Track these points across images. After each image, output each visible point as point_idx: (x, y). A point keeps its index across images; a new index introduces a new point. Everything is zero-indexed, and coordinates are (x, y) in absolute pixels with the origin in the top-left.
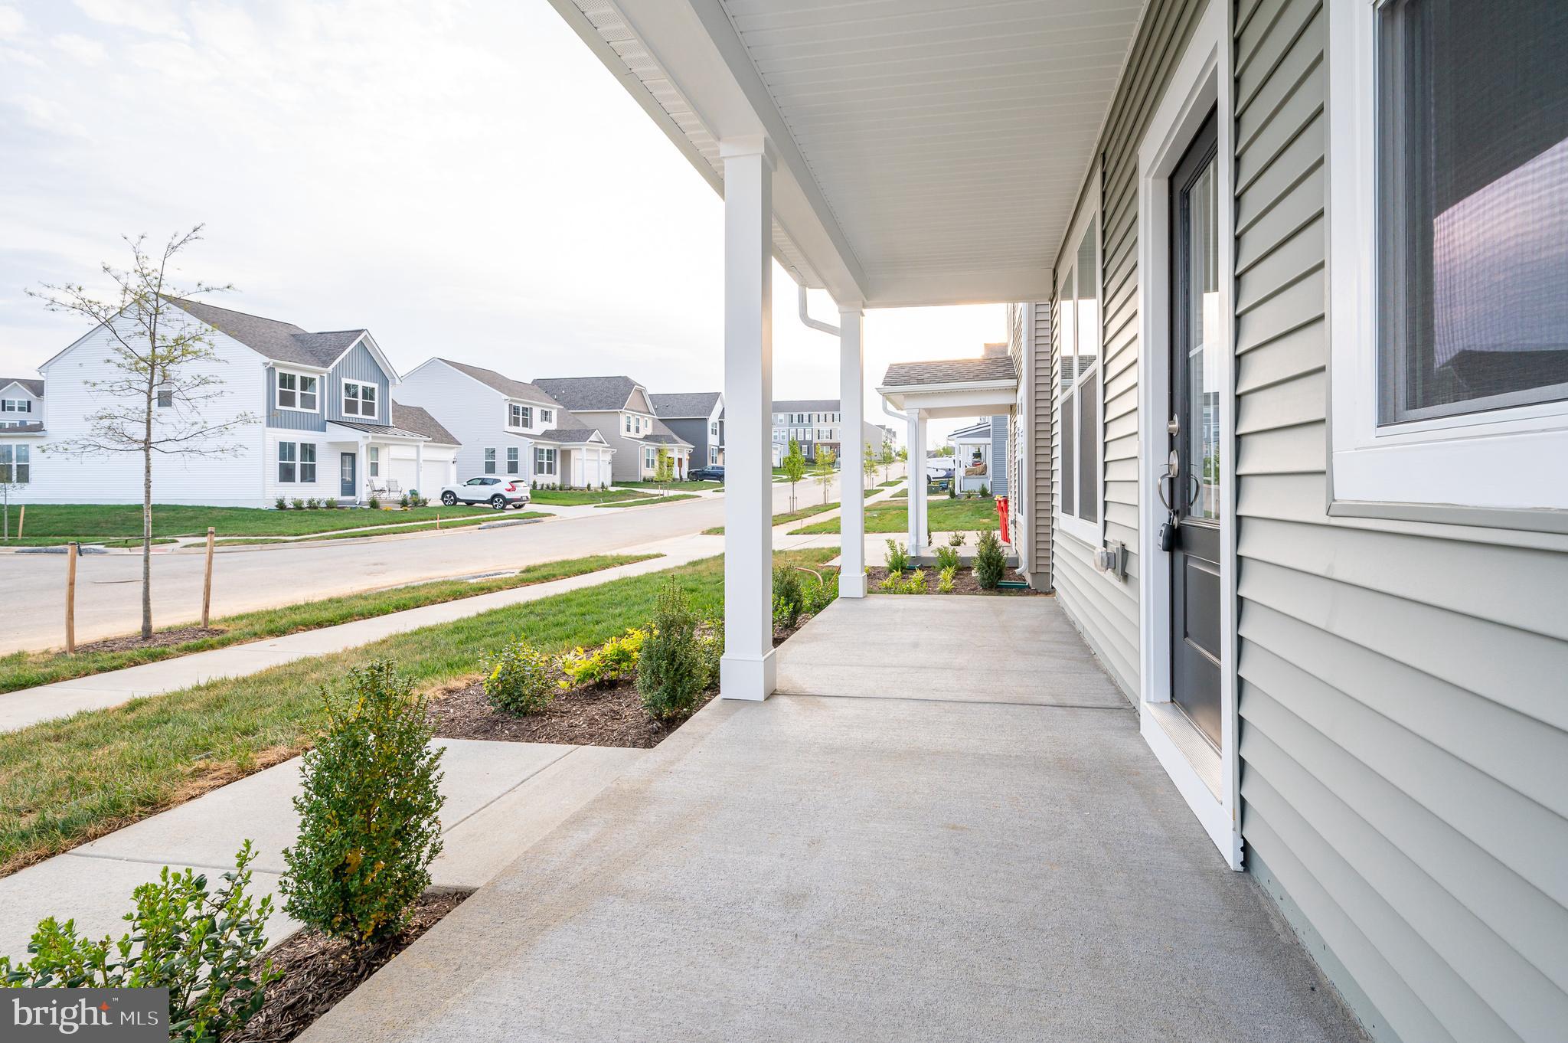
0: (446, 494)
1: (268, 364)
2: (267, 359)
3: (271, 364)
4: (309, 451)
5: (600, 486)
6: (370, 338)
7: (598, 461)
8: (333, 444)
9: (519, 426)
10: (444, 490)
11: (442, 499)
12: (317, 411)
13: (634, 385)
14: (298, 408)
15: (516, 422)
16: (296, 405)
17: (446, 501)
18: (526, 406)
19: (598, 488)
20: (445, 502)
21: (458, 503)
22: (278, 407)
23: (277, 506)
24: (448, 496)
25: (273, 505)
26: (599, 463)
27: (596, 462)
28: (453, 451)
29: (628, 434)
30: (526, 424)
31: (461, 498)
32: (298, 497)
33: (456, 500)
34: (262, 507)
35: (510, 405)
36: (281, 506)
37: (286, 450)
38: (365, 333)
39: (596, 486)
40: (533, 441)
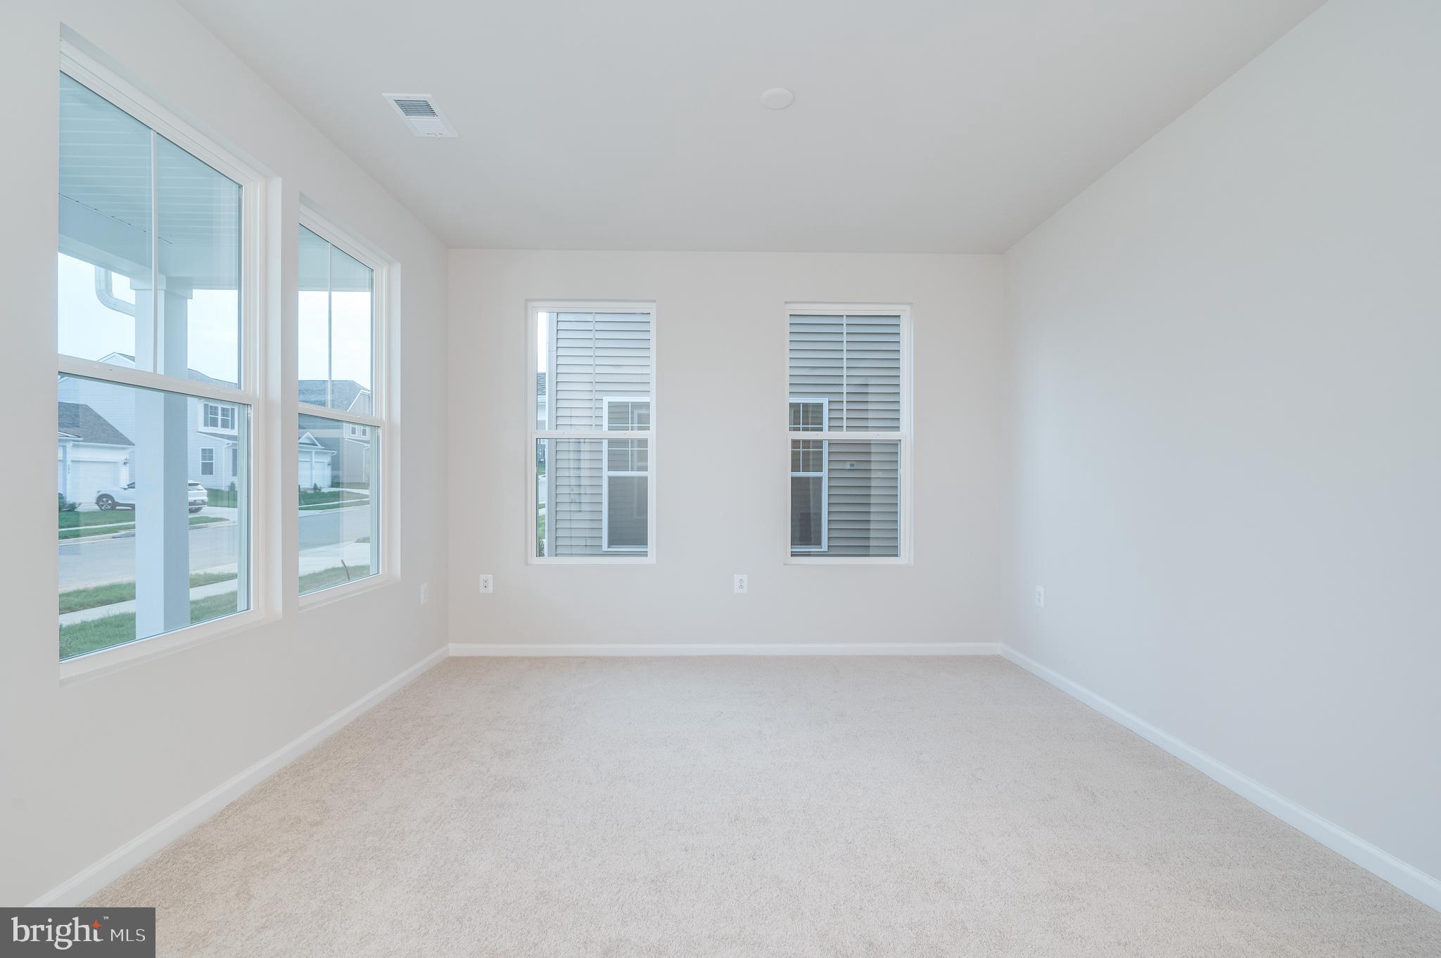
0: (103, 499)
5: (313, 487)
7: (311, 462)
9: (217, 427)
10: (101, 493)
11: (97, 503)
13: (360, 390)
15: (214, 423)
17: (103, 505)
18: (226, 407)
19: (309, 489)
20: (101, 506)
21: (118, 508)
24: (104, 499)
26: (311, 465)
27: (309, 464)
28: (124, 452)
29: (353, 437)
30: (225, 425)
31: (121, 502)
33: (115, 504)
35: (205, 405)
39: (308, 486)
40: (231, 442)
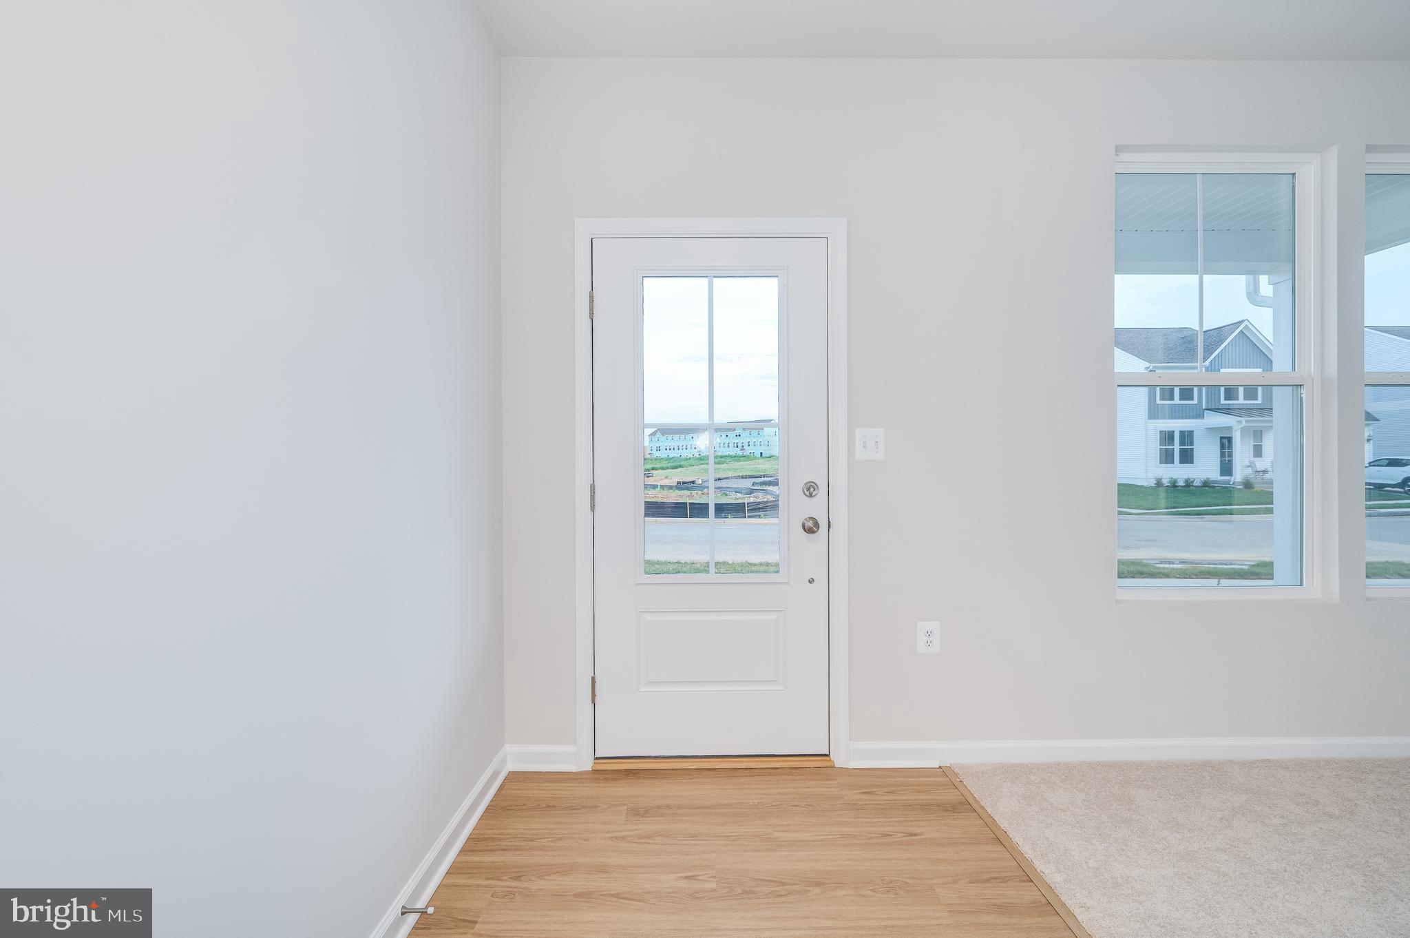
1: (1149, 368)
2: (1147, 364)
3: (1151, 367)
4: (1187, 437)
6: (1250, 326)
8: (1212, 430)
12: (1195, 401)
14: (1177, 401)
16: (1175, 399)
22: (1158, 402)
23: (1156, 484)
25: (1152, 483)
28: (1368, 428)
32: (1175, 477)
34: (1145, 484)
36: (1159, 483)
37: (1167, 437)
38: (1246, 323)
